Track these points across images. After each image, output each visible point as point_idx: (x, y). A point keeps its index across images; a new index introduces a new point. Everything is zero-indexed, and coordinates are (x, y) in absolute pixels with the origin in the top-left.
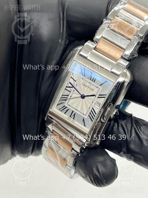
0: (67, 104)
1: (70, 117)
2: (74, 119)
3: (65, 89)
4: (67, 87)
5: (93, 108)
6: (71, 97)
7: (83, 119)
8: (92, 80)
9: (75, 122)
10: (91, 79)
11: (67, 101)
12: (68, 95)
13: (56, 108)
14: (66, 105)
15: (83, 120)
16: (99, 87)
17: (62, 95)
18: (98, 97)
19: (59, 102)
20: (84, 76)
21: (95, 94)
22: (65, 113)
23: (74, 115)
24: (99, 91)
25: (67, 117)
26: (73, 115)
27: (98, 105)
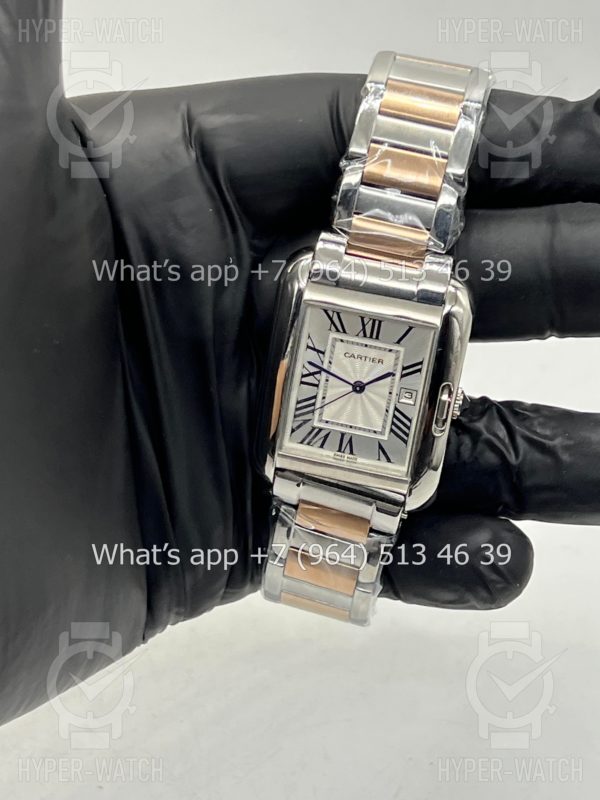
0: (320, 421)
1: (340, 450)
2: (351, 452)
3: (302, 383)
4: (303, 376)
5: (396, 409)
6: (324, 398)
7: (380, 444)
8: (371, 337)
9: (360, 460)
10: (365, 336)
11: (317, 413)
12: (315, 397)
13: (291, 440)
14: (316, 424)
15: (381, 447)
16: (395, 348)
17: (298, 402)
18: (403, 376)
19: (294, 421)
20: (344, 332)
21: (391, 371)
22: (322, 446)
23: (350, 441)
24: (397, 359)
25: (332, 454)
26: (347, 444)
27: (407, 395)
